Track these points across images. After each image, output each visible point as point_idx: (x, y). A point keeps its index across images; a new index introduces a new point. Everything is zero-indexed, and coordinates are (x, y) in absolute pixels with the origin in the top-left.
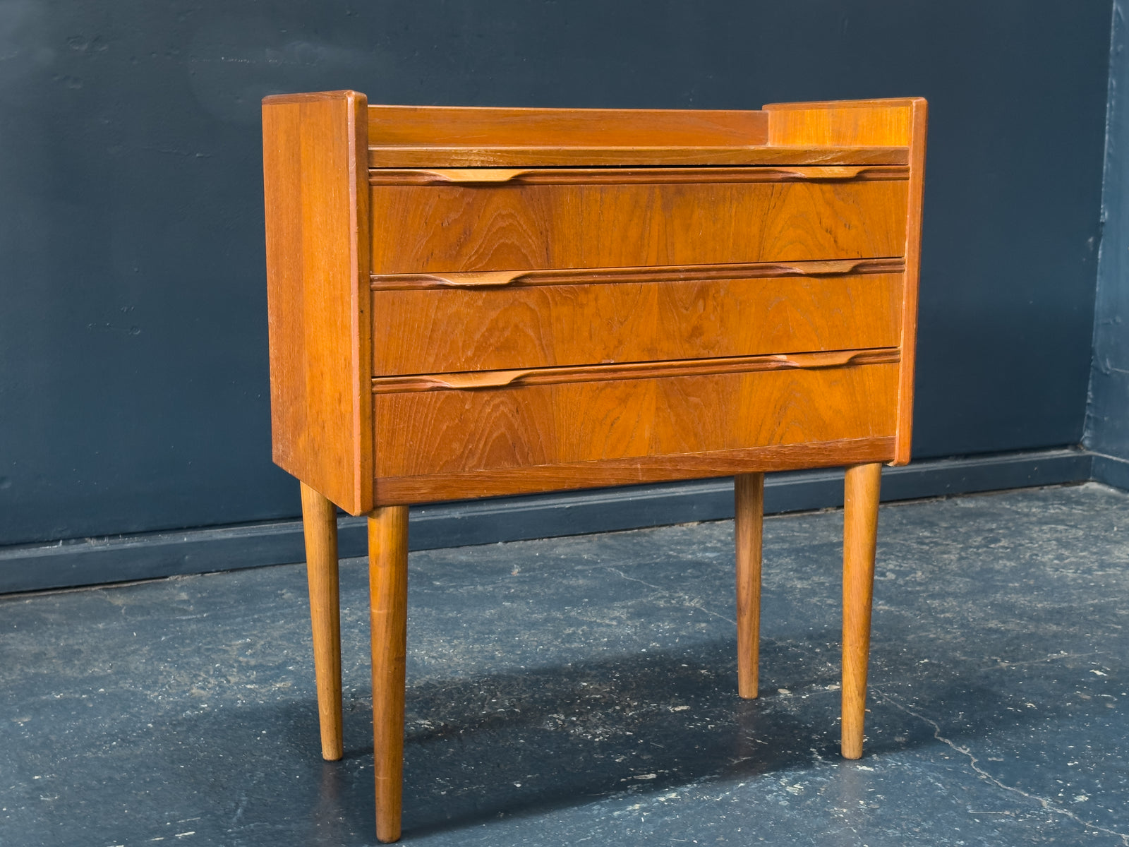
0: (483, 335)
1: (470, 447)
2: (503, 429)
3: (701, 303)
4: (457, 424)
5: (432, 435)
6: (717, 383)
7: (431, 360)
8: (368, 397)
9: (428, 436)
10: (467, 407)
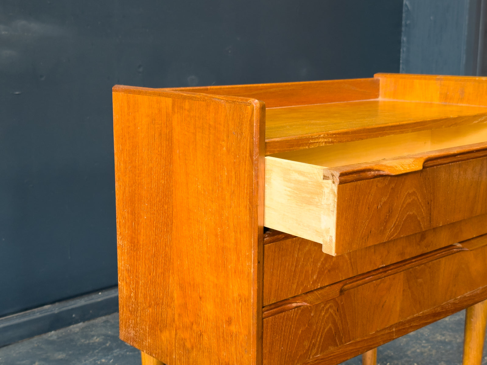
1: (313, 341)
2: (330, 325)
8: (261, 323)
10: (312, 315)
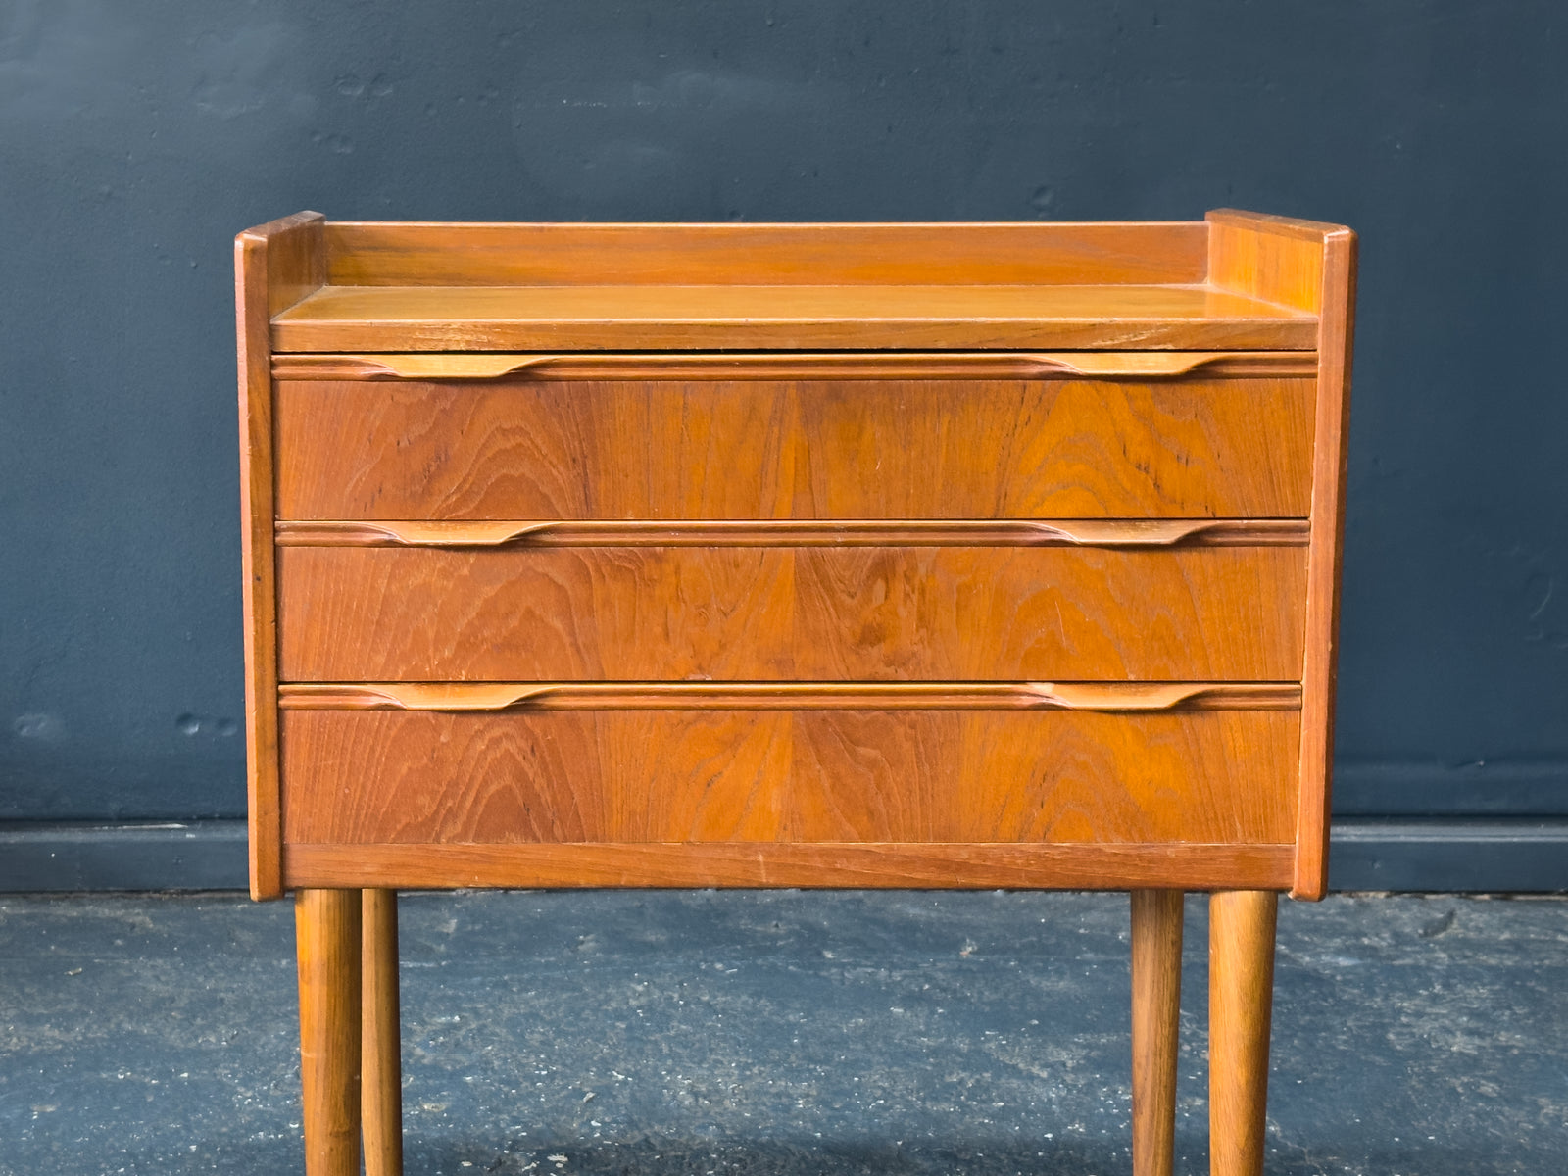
0: (470, 624)
1: (449, 804)
2: (507, 780)
3: (880, 586)
4: (427, 765)
5: (382, 780)
6: (913, 726)
7: (381, 659)
8: (271, 715)
9: (375, 782)
10: (443, 739)
